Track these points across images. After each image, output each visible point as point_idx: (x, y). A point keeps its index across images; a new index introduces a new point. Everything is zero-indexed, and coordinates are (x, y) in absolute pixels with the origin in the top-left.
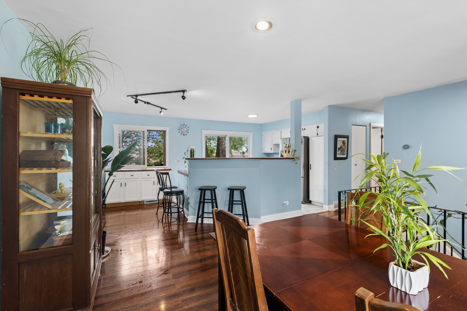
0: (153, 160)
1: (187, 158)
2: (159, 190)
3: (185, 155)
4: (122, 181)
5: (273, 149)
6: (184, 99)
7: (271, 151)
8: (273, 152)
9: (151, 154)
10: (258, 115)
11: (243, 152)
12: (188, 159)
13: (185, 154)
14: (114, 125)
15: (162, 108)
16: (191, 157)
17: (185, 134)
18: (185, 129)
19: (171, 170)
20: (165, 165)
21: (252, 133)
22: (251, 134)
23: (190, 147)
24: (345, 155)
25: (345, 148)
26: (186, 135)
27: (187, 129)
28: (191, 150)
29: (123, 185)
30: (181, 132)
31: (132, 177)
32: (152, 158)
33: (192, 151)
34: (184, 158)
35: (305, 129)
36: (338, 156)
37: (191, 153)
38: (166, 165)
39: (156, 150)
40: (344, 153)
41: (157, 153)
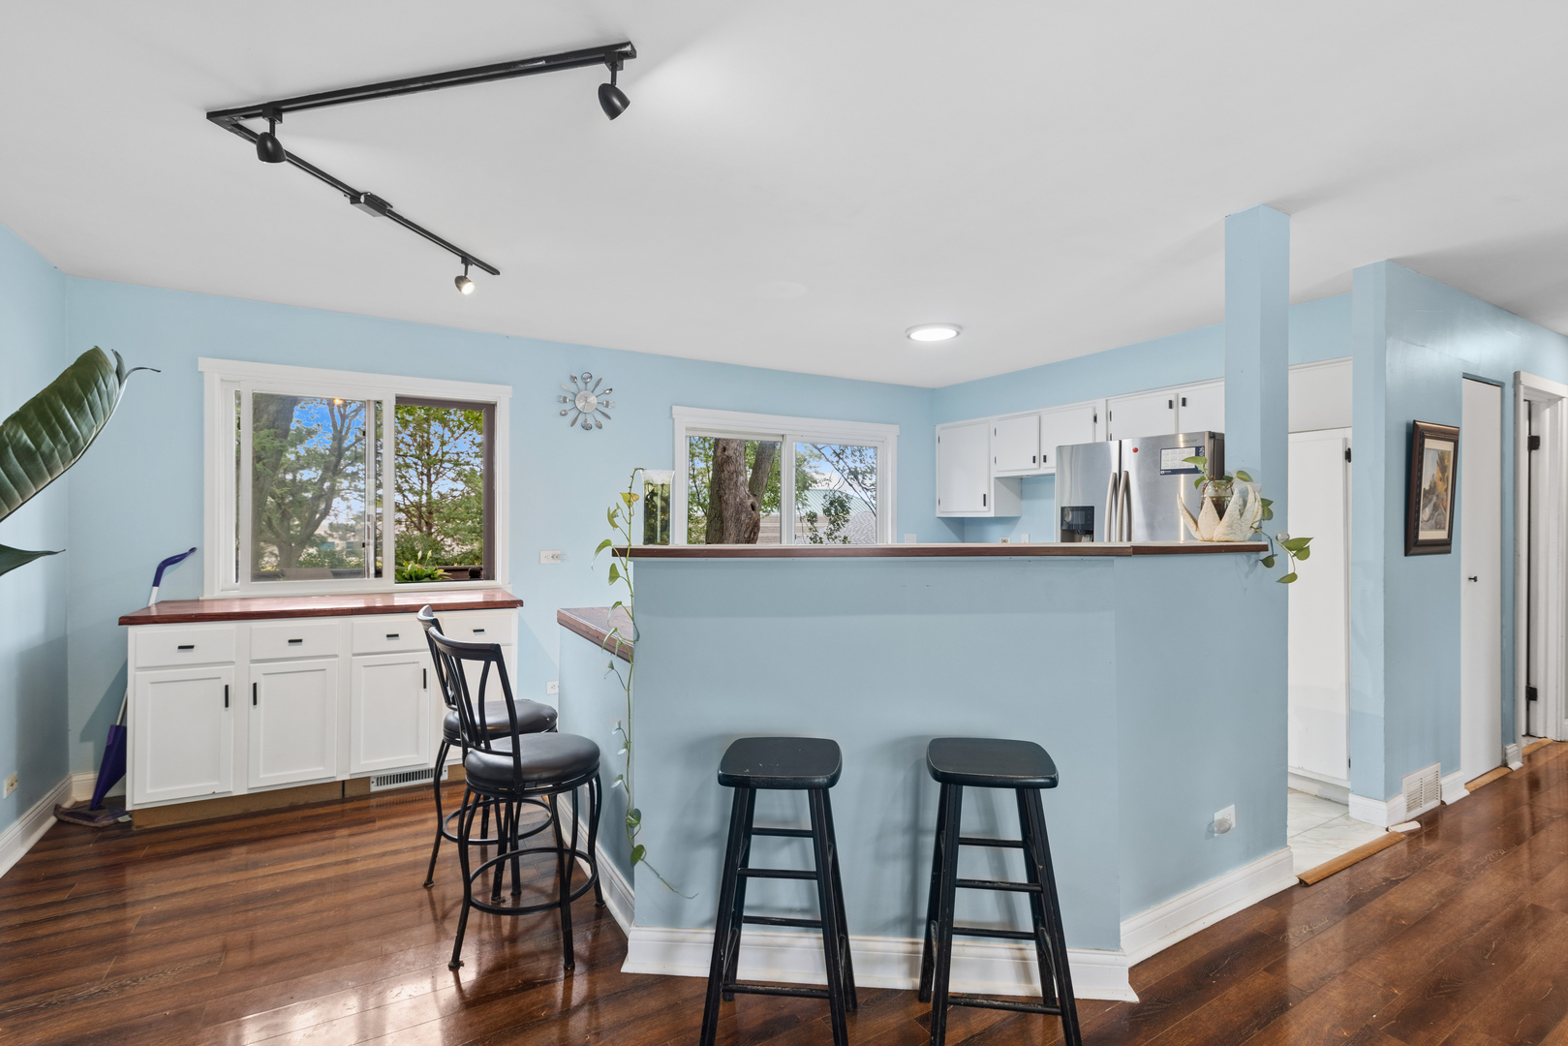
0: (458, 544)
1: (624, 544)
2: (441, 736)
3: (614, 525)
4: (228, 675)
5: (991, 500)
6: (613, 112)
7: (986, 508)
8: (991, 514)
9: (448, 522)
10: (960, 327)
11: (809, 516)
12: (635, 553)
13: (612, 517)
14: (204, 364)
15: (467, 259)
16: (650, 538)
17: (591, 421)
18: (593, 399)
19: (520, 603)
20: (488, 578)
21: (896, 428)
22: (891, 432)
23: (642, 476)
24: (1444, 528)
25: (1446, 490)
26: (595, 429)
27: (604, 398)
28: (653, 494)
29: (241, 695)
30: (572, 415)
31: (296, 647)
32: (452, 536)
33: (658, 501)
34: (608, 550)
35: (1184, 401)
36: (1425, 535)
37: (650, 512)
38: (493, 578)
39: (467, 508)
40: (1442, 517)
41: (471, 518)
